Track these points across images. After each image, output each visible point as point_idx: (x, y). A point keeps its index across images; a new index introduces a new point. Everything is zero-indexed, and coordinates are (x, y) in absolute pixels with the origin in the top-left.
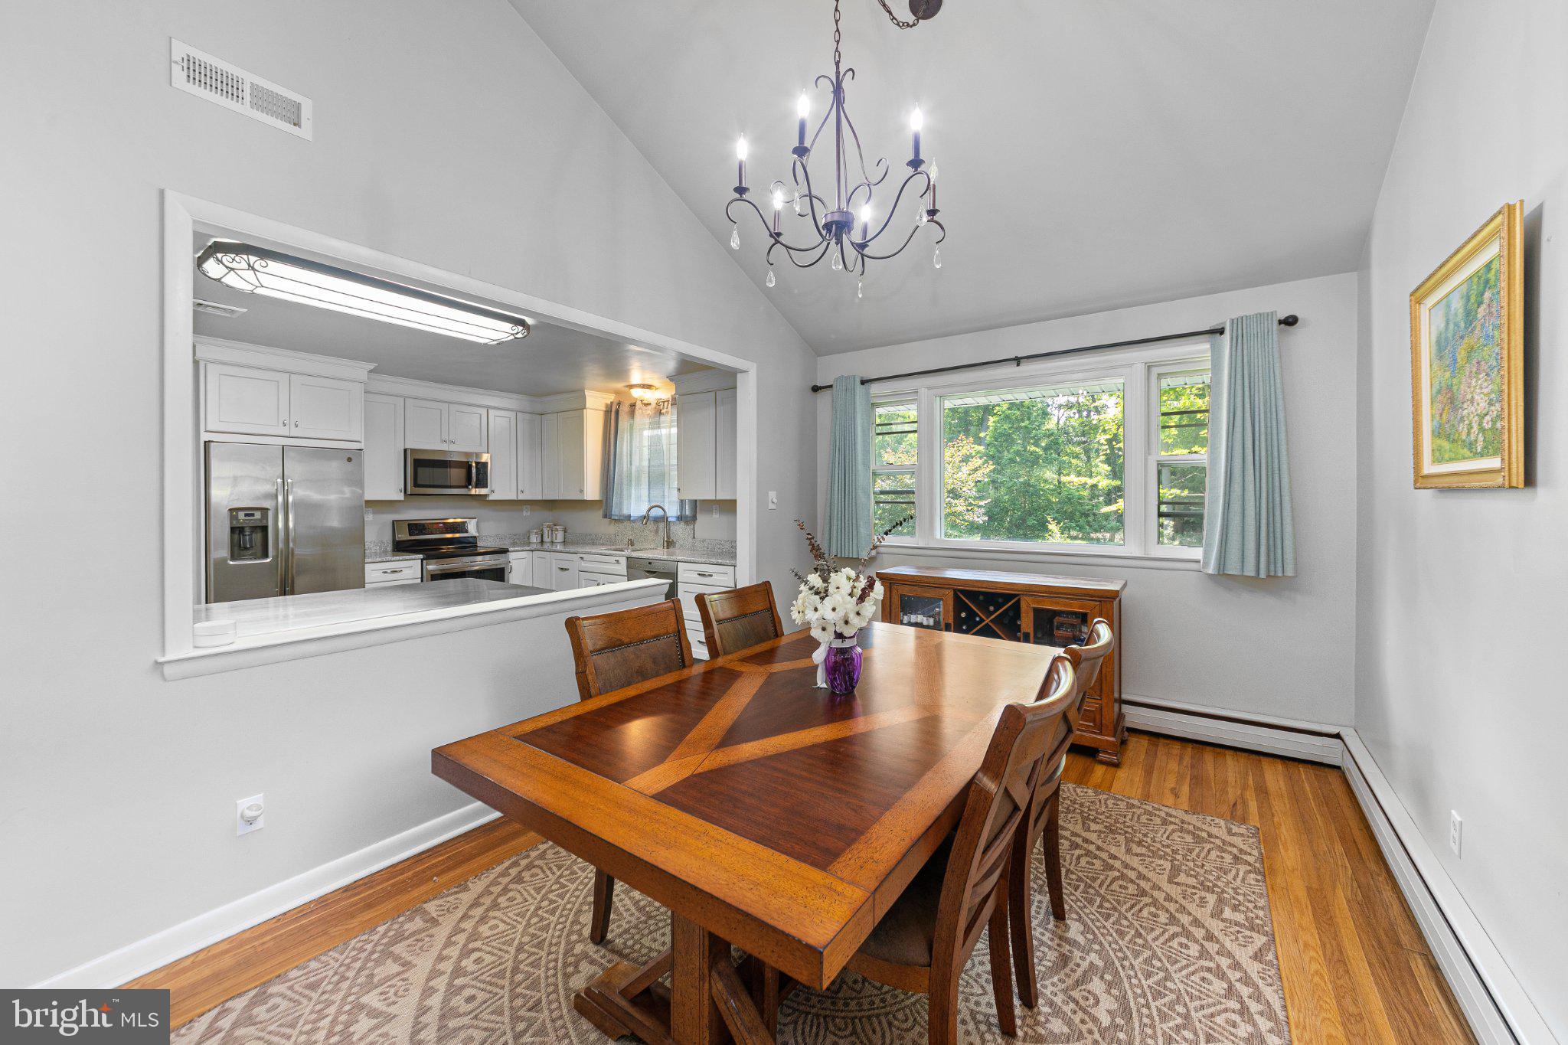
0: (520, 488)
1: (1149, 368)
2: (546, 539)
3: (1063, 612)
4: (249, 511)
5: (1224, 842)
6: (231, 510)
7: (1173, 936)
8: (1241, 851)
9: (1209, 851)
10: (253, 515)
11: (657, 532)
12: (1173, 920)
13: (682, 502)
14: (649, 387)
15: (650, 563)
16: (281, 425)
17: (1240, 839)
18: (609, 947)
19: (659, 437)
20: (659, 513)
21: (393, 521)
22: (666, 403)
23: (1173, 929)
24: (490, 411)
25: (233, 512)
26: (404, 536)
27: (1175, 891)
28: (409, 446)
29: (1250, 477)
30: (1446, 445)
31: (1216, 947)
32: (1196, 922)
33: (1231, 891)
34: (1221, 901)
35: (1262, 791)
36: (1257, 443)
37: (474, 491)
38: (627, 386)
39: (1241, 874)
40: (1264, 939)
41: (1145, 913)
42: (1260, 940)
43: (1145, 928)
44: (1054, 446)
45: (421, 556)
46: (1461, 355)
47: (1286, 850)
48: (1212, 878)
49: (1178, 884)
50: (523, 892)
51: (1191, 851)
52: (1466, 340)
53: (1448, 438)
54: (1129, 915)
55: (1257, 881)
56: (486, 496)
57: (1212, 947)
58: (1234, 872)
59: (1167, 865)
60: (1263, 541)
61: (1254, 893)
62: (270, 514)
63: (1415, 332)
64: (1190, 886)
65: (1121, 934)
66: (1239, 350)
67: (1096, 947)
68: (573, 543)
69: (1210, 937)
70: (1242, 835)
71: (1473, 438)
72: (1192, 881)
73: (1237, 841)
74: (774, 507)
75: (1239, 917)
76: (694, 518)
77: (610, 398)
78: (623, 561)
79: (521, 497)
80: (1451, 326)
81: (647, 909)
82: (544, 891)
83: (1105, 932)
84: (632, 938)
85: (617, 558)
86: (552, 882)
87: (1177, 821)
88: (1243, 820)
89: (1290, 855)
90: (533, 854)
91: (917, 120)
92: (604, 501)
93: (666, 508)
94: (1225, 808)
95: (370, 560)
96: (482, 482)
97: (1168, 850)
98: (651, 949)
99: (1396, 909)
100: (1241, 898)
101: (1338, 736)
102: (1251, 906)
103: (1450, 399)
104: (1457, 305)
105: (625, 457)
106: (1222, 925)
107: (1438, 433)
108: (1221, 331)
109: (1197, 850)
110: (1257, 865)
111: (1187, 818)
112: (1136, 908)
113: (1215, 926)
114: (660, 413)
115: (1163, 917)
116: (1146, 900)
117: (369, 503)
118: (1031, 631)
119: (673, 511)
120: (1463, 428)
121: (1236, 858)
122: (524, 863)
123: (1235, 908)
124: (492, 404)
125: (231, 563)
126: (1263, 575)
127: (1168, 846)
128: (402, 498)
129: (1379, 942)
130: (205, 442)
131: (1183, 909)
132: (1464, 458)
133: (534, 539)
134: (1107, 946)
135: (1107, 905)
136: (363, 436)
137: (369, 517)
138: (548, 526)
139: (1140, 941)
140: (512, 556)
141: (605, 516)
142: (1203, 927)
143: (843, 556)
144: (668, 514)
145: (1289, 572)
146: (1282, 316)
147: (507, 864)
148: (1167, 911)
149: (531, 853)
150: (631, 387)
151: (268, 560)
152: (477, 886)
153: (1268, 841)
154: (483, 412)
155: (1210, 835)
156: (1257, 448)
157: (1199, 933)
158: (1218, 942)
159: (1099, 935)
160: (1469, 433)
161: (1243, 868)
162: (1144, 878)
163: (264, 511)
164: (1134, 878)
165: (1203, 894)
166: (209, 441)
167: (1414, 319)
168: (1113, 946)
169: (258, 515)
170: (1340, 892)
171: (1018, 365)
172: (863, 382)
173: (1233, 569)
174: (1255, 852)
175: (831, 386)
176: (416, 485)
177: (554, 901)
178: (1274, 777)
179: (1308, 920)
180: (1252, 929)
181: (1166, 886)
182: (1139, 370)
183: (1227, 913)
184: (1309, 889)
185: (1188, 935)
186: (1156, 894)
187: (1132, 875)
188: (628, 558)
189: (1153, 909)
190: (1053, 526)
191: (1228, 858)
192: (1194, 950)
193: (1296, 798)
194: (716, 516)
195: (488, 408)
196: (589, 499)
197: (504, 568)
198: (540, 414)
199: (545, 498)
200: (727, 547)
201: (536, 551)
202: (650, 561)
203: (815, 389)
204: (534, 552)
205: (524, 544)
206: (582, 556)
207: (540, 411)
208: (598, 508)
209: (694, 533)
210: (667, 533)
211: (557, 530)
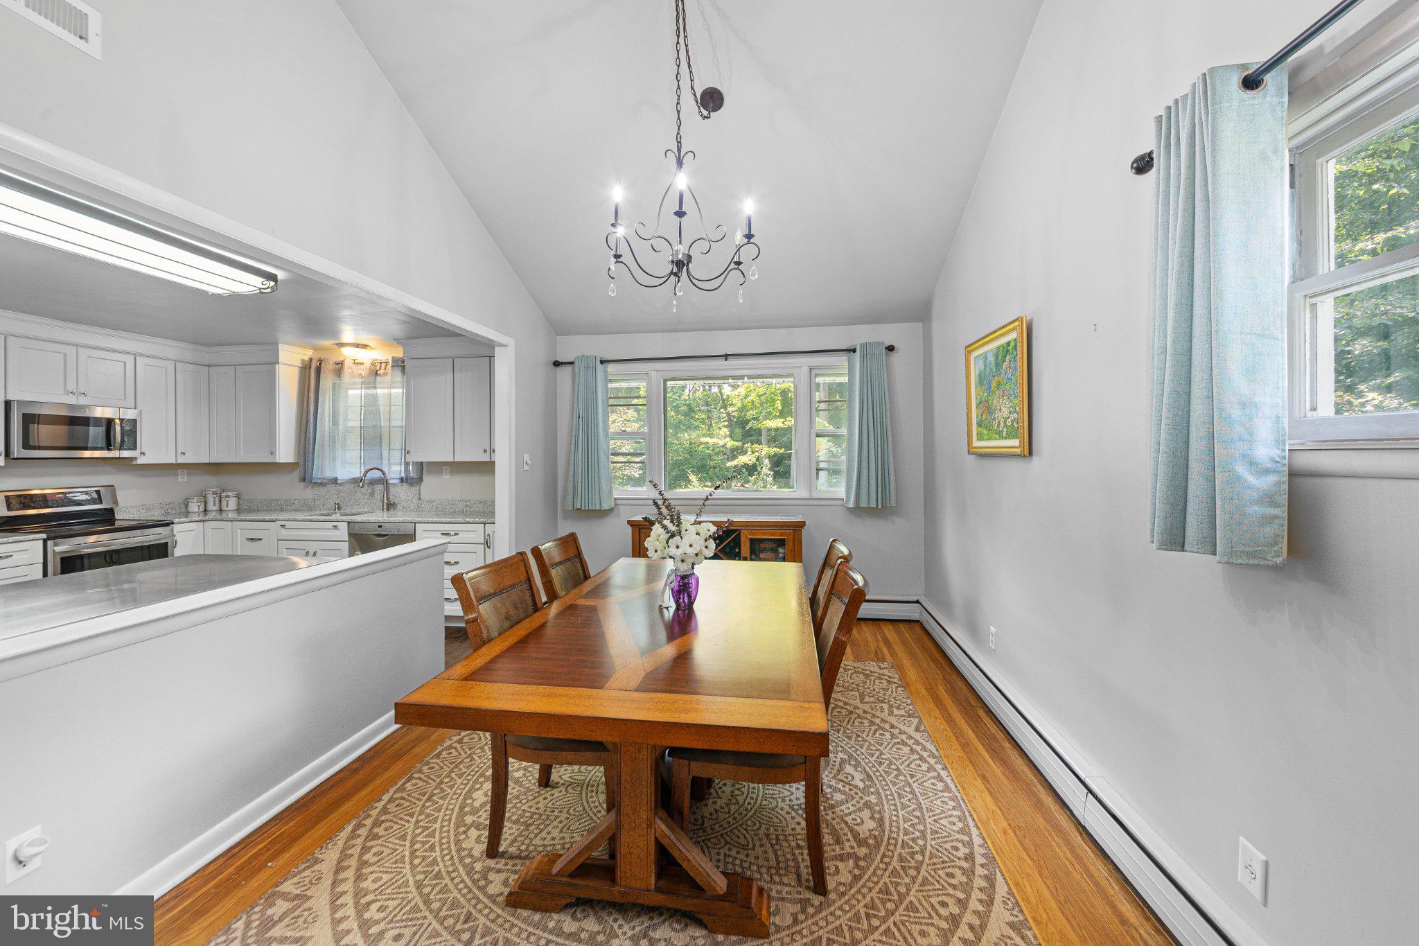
0: (180, 450)
1: (810, 369)
2: (211, 506)
3: (765, 540)
5: (880, 674)
7: (875, 731)
8: (889, 677)
9: (874, 681)
11: (372, 494)
12: (872, 723)
13: (407, 464)
14: (365, 346)
15: (380, 527)
17: (887, 670)
18: (506, 855)
19: (375, 397)
20: (377, 474)
22: (383, 365)
23: (874, 728)
24: (138, 359)
27: (866, 707)
28: (14, 396)
29: (872, 445)
30: (985, 431)
31: (898, 731)
32: (883, 721)
33: (893, 700)
34: (891, 707)
35: (886, 641)
36: (875, 424)
37: (115, 454)
38: (337, 344)
39: (894, 690)
40: (917, 720)
41: (856, 723)
42: (915, 721)
43: (859, 731)
44: (690, 411)
45: (42, 536)
46: (994, 385)
47: (909, 671)
48: (881, 695)
49: (866, 703)
50: (387, 844)
51: (865, 683)
52: (996, 378)
53: (986, 428)
54: (849, 727)
55: (903, 691)
56: (131, 459)
57: (896, 731)
58: (890, 689)
59: (857, 694)
60: (880, 486)
61: (903, 698)
63: (968, 367)
64: (872, 702)
65: (849, 738)
66: (865, 362)
67: (840, 749)
68: (250, 511)
69: (892, 727)
70: (887, 668)
71: (1001, 429)
72: (872, 699)
73: (886, 672)
74: (528, 468)
75: (902, 712)
76: (420, 480)
77: (307, 354)
78: (344, 527)
79: (181, 460)
80: (988, 369)
81: (522, 820)
82: (409, 838)
83: (841, 739)
84: (523, 844)
85: (336, 524)
86: (411, 828)
87: (852, 668)
88: (884, 660)
89: (912, 675)
90: (374, 813)
91: (749, 207)
92: (301, 463)
93: (385, 470)
94: (872, 655)
96: (128, 444)
97: (854, 686)
98: (545, 846)
99: (965, 690)
100: (899, 702)
101: (918, 602)
102: (904, 705)
103: (987, 408)
104: (991, 358)
105: (327, 419)
106: (895, 718)
107: (979, 425)
108: (854, 351)
109: (868, 682)
110: (900, 682)
111: (855, 665)
112: (851, 722)
113: (893, 720)
114: (376, 374)
115: (866, 723)
116: (854, 716)
118: (748, 555)
119: (395, 471)
120: (995, 423)
121: (888, 681)
122: (368, 822)
123: (898, 708)
124: (140, 351)
126: (880, 507)
127: (853, 683)
128: (3, 464)
129: (964, 707)
131: (874, 716)
132: (995, 439)
133: (194, 507)
134: (845, 747)
135: (835, 724)
138: (214, 493)
139: (860, 739)
140: (177, 528)
141: (304, 480)
142: (888, 722)
143: (587, 509)
144: (388, 476)
145: (893, 504)
146: (887, 344)
147: (349, 828)
148: (867, 719)
149: (371, 813)
150: (342, 345)
152: (330, 855)
153: (899, 668)
154: (129, 360)
155: (871, 672)
156: (875, 426)
157: (887, 726)
158: (897, 728)
159: (839, 742)
160: (998, 427)
161: (894, 686)
162: (848, 704)
164: (843, 705)
165: (881, 705)
167: (967, 361)
168: (848, 746)
170: (941, 688)
171: (726, 360)
172: (602, 362)
173: (864, 504)
174: (896, 676)
175: (573, 363)
176: (25, 446)
177: (426, 841)
178: (889, 631)
179: (932, 705)
180: (909, 716)
181: (861, 706)
182: (805, 370)
183: (896, 712)
184: (926, 689)
185: (882, 729)
186: (857, 711)
187: (841, 704)
188: (349, 523)
189: (859, 720)
190: (693, 478)
191: (885, 683)
192: (888, 736)
193: (904, 642)
194: (446, 477)
195: (135, 355)
196: (282, 461)
197: (167, 543)
198: (209, 366)
199: (212, 461)
200: (461, 506)
201: (203, 521)
202: (380, 524)
203: (557, 364)
204: (202, 523)
205: (187, 514)
206: (283, 523)
207: (208, 362)
208: (292, 471)
209: (420, 494)
210: (387, 496)
211: (228, 496)
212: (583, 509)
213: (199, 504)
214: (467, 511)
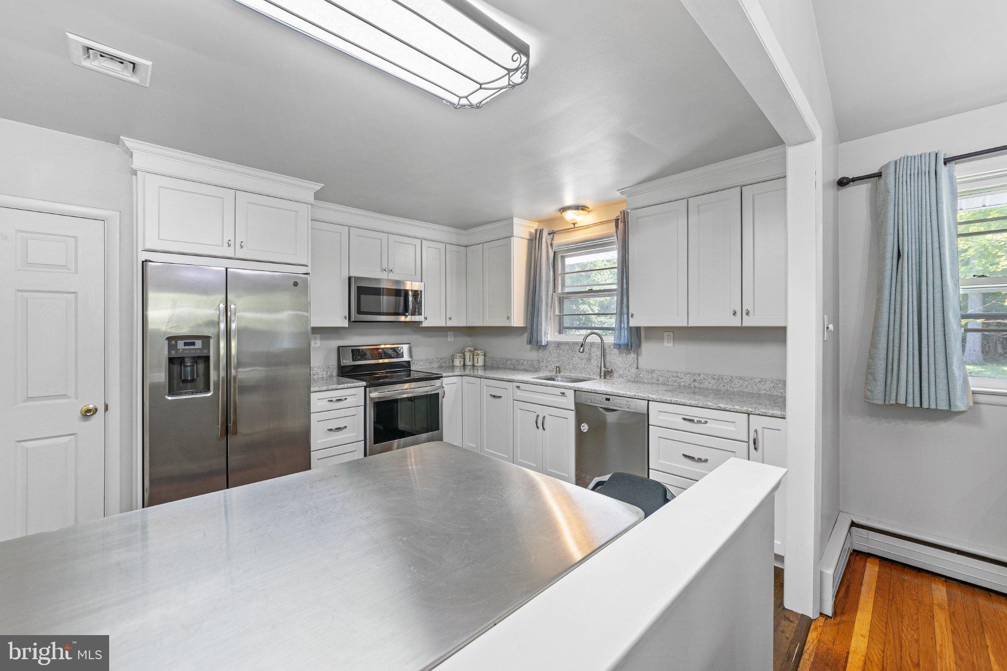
0: (448, 316)
2: (467, 362)
4: (189, 340)
6: (169, 339)
10: (193, 344)
15: (608, 399)
16: (226, 245)
21: (339, 347)
24: (423, 241)
25: (172, 340)
26: (348, 361)
28: (354, 274)
37: (408, 319)
45: (364, 383)
56: (420, 322)
62: (212, 341)
76: (637, 346)
77: (534, 226)
78: (570, 394)
79: (450, 324)
85: (563, 390)
95: (316, 389)
96: (417, 311)
117: (316, 330)
124: (426, 236)
125: (170, 398)
128: (347, 325)
130: (143, 262)
133: (458, 362)
136: (310, 260)
137: (316, 343)
138: (470, 351)
140: (445, 381)
141: (531, 342)
150: (564, 209)
151: (209, 395)
154: (418, 243)
163: (206, 339)
166: (146, 261)
169: (199, 344)
172: (946, 161)
175: (877, 176)
176: (359, 312)
188: (575, 391)
194: (668, 345)
195: (422, 239)
196: (515, 326)
197: (438, 394)
198: (466, 246)
199: (469, 325)
200: (688, 380)
201: (462, 376)
202: (608, 397)
203: (843, 183)
204: (461, 377)
205: (452, 367)
206: (518, 384)
207: (466, 243)
208: (522, 334)
209: (638, 363)
210: (604, 361)
211: (478, 355)
212: (910, 405)
213: (460, 360)
214: (695, 387)
